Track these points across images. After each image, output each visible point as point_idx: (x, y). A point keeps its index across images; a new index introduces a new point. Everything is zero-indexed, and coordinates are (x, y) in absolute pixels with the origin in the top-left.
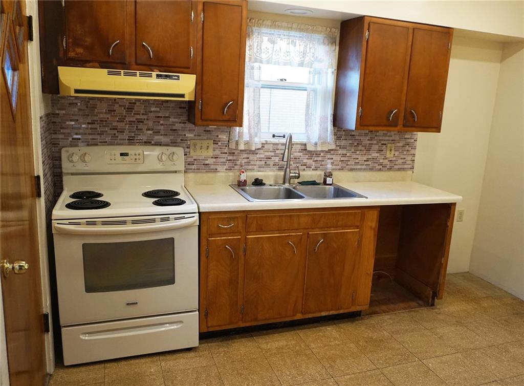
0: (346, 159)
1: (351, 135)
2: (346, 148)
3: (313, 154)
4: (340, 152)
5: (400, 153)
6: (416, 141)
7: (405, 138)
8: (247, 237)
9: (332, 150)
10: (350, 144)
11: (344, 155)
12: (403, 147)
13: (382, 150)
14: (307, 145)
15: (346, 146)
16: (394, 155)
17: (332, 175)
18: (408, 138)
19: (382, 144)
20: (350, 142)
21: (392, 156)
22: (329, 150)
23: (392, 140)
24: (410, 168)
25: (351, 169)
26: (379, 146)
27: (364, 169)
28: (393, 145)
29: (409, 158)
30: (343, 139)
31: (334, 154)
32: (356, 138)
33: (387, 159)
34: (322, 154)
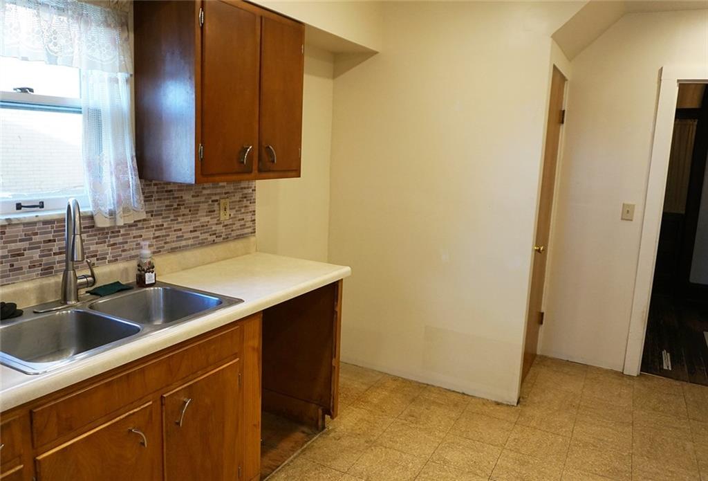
0: (163, 232)
1: (166, 191)
2: (161, 214)
3: (107, 233)
4: (153, 223)
5: (236, 211)
6: (255, 190)
7: (242, 188)
8: (39, 458)
9: (139, 221)
10: (167, 206)
11: (159, 227)
12: (240, 201)
13: (214, 211)
14: (95, 218)
15: (162, 210)
16: (230, 215)
17: (153, 267)
18: (245, 188)
19: (213, 201)
20: (167, 202)
21: (227, 217)
22: (135, 222)
23: (226, 193)
24: (252, 233)
25: (171, 249)
26: (209, 205)
27: (192, 245)
28: (228, 200)
29: (248, 217)
30: (155, 200)
31: (143, 228)
32: (176, 196)
33: (220, 223)
34: (122, 231)
